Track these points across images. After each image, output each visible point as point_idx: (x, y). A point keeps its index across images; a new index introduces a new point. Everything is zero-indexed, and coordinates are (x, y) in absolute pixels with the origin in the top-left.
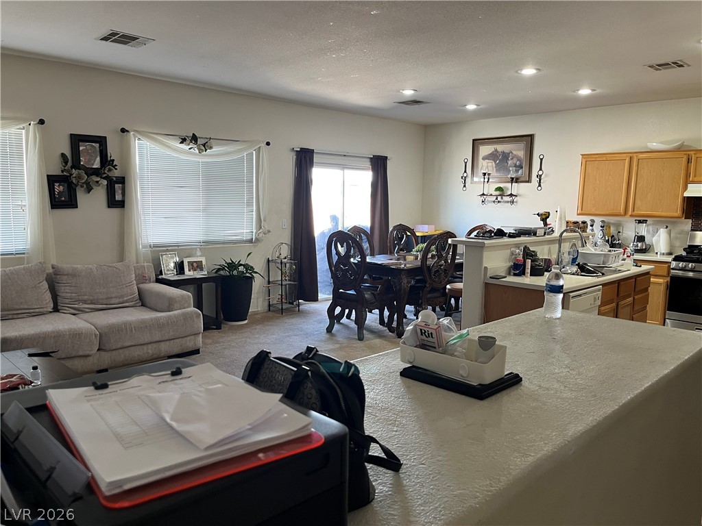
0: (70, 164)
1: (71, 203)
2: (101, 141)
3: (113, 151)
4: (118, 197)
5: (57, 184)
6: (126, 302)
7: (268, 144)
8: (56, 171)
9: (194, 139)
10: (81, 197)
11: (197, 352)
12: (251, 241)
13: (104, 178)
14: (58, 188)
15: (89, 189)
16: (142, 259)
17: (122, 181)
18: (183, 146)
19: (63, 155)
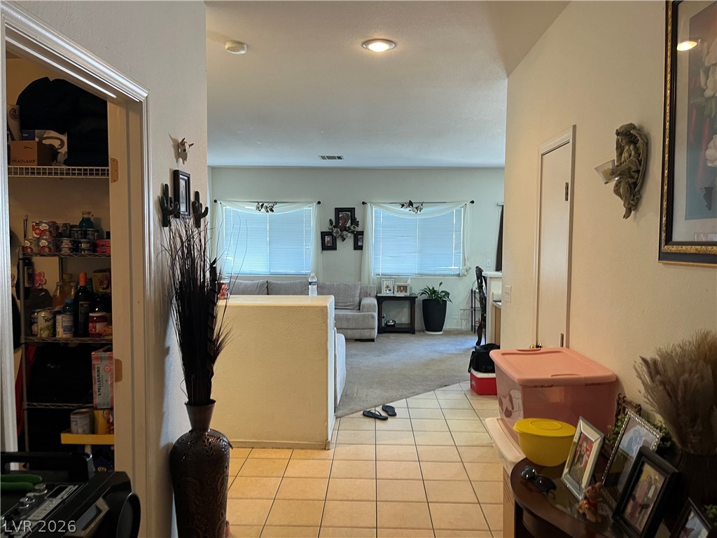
0: (334, 224)
1: (333, 247)
2: (352, 210)
3: (358, 216)
4: (360, 244)
5: (326, 237)
6: (349, 306)
7: (472, 202)
8: (326, 229)
9: (411, 204)
10: (339, 243)
11: (373, 340)
12: (459, 275)
13: (351, 232)
14: (327, 239)
15: (344, 239)
16: (371, 282)
17: (362, 233)
18: (402, 209)
19: (330, 220)
